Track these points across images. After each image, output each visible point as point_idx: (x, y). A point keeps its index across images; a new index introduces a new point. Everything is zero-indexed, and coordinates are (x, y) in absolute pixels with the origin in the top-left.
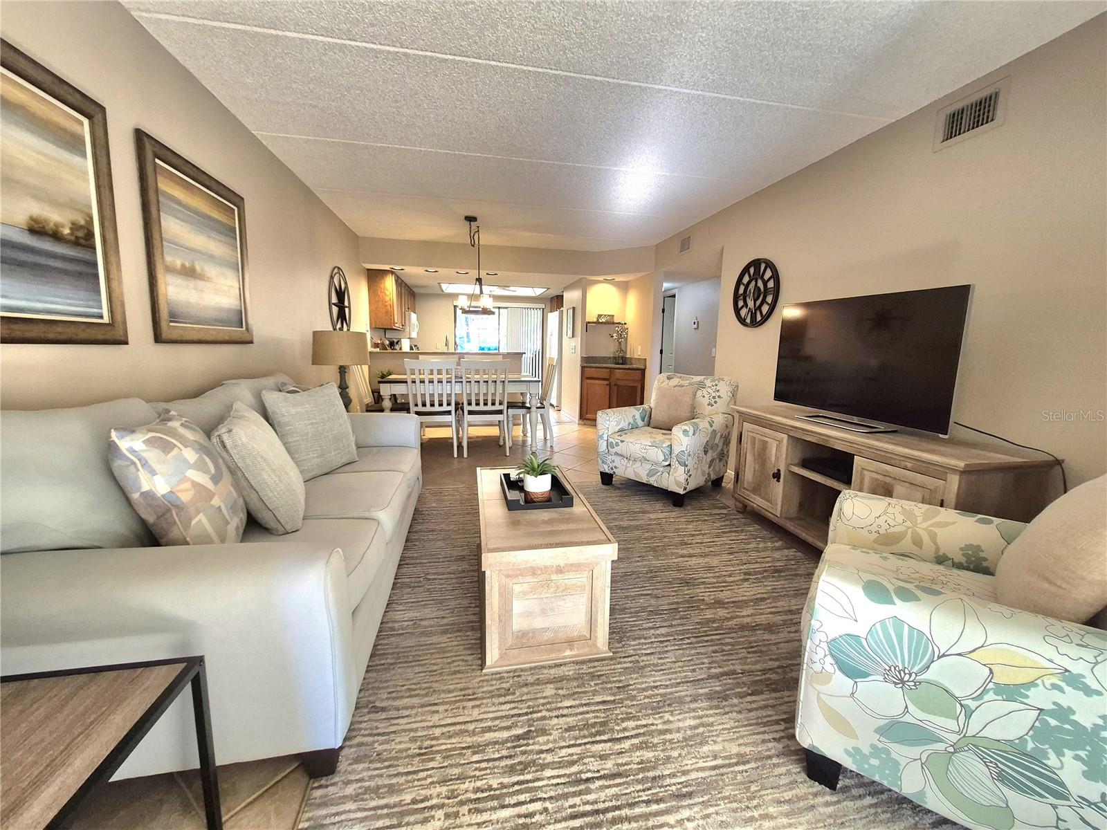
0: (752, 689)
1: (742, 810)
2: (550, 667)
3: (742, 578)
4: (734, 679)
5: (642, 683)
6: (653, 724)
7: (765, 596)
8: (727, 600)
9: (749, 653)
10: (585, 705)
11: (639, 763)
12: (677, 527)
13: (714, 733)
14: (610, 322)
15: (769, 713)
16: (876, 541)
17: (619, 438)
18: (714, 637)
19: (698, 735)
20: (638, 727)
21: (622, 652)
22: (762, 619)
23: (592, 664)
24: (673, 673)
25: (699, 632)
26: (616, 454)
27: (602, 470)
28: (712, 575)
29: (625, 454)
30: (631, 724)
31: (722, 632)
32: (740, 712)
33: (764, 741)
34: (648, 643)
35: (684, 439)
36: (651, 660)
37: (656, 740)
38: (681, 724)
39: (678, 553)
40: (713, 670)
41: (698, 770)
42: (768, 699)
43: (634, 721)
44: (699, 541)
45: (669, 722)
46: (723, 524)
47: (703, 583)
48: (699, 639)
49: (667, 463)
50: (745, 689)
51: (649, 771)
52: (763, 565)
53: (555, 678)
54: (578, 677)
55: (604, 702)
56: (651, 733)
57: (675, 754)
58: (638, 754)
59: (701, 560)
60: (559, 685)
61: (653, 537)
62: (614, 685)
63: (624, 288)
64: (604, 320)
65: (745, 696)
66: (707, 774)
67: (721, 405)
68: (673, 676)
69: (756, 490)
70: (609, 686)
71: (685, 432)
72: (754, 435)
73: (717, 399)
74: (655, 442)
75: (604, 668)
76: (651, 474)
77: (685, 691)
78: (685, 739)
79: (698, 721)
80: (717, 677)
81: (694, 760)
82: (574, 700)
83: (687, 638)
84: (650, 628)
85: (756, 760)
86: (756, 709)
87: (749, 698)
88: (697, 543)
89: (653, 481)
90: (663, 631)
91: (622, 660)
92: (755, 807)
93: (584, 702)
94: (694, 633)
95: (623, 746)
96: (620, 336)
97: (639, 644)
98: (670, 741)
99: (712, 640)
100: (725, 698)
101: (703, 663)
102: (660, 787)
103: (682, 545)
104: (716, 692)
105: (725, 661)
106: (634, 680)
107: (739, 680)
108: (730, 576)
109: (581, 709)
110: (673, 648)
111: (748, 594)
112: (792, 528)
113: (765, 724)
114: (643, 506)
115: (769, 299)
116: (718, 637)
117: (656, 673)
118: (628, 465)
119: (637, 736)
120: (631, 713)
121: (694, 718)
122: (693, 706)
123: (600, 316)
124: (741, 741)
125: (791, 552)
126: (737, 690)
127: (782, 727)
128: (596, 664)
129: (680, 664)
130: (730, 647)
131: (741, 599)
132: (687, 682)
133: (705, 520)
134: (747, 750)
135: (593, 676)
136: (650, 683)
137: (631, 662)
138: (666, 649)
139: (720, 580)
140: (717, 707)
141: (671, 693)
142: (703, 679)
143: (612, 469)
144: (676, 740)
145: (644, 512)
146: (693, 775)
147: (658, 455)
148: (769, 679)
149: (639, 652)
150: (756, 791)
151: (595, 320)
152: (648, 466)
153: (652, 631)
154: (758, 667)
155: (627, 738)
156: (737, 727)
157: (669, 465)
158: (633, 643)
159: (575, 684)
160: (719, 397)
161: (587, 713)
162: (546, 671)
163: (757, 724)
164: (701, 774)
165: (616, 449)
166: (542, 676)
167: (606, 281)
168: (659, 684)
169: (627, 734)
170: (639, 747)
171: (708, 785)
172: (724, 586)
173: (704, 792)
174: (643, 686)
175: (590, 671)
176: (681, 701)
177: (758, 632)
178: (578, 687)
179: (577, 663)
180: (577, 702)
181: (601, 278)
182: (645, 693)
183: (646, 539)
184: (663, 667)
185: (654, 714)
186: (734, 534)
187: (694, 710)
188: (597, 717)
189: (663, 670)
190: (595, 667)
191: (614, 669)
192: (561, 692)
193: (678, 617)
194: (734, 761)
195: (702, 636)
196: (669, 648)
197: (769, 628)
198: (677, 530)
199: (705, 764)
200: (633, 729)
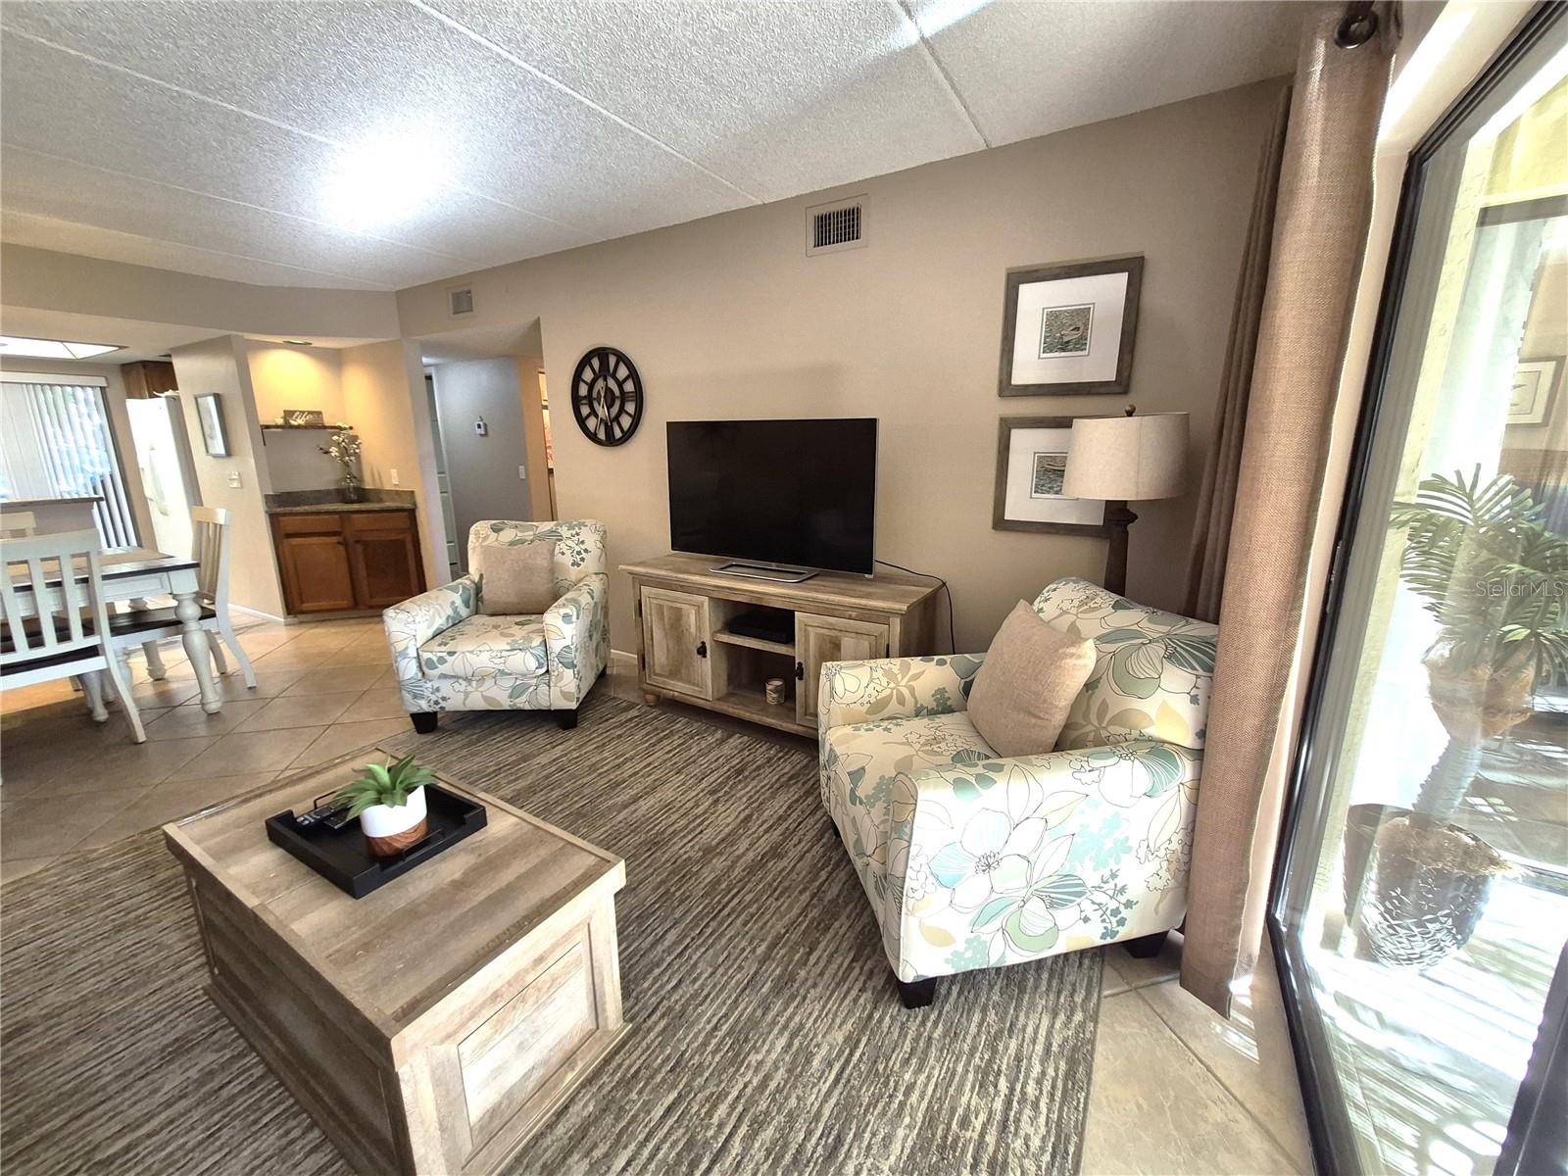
0: (807, 945)
1: (888, 1104)
2: (550, 1127)
3: (710, 801)
4: (784, 946)
5: (696, 1036)
6: (746, 1086)
7: (747, 812)
8: (714, 843)
9: (777, 899)
10: (647, 1139)
11: (767, 1158)
12: (588, 763)
13: (811, 1036)
14: (316, 425)
15: (839, 961)
16: (868, 712)
17: (443, 648)
18: (732, 905)
19: (797, 1052)
20: (733, 1107)
21: (641, 1010)
22: (763, 845)
23: (614, 1064)
24: (721, 990)
25: (714, 909)
26: (444, 676)
27: (415, 710)
28: (676, 816)
29: (461, 673)
30: (722, 1110)
31: (736, 890)
32: (815, 985)
33: (855, 1001)
34: (666, 970)
35: (564, 628)
36: (685, 993)
37: (763, 1105)
38: (774, 1056)
39: (615, 804)
40: (759, 951)
41: (825, 1100)
42: (828, 946)
43: (723, 1101)
44: (630, 772)
45: (760, 1063)
46: (644, 732)
47: (675, 833)
48: (719, 919)
49: (544, 670)
50: (801, 950)
51: (783, 1156)
52: (722, 771)
53: (570, 1138)
54: (608, 1105)
55: (669, 1110)
56: (752, 1102)
57: (793, 1102)
58: (757, 1145)
59: (651, 800)
60: (587, 1144)
61: (566, 796)
62: (664, 1071)
63: (334, 361)
64: (300, 422)
65: (807, 960)
66: (836, 1093)
67: (591, 563)
68: (724, 995)
69: (674, 673)
70: (659, 1078)
71: (566, 618)
72: (661, 602)
73: (584, 555)
74: (515, 642)
75: (634, 1056)
76: (516, 694)
77: (748, 1006)
78: (790, 1071)
79: (786, 1034)
80: (767, 957)
81: (815, 1090)
82: (625, 1147)
83: (705, 927)
84: (653, 945)
85: (863, 1031)
86: (826, 967)
87: (813, 959)
88: (630, 776)
89: (523, 703)
90: (671, 937)
91: (650, 1022)
92: (895, 1090)
93: (641, 1137)
94: (709, 913)
95: (734, 1153)
96: (345, 451)
97: (656, 980)
98: (778, 1090)
99: (733, 910)
100: (792, 979)
101: (744, 950)
102: (807, 1166)
103: (613, 789)
104: (780, 977)
105: (762, 928)
106: (687, 1040)
107: (790, 944)
108: (697, 805)
109: (646, 1153)
110: (698, 954)
111: (729, 820)
112: (731, 710)
113: (844, 979)
114: (518, 748)
115: (630, 407)
116: (736, 901)
117: (703, 1007)
118: (469, 689)
119: (740, 1120)
120: (713, 1094)
121: (781, 1033)
122: (769, 1018)
123: (289, 414)
124: (838, 1021)
125: (736, 741)
126: (796, 958)
127: (857, 971)
128: (618, 1059)
129: (721, 970)
130: (755, 906)
131: (727, 830)
132: (745, 989)
133: (620, 736)
134: (848, 1026)
135: (626, 1084)
136: (704, 1028)
137: (663, 1016)
138: (692, 962)
139: (690, 817)
140: (793, 997)
141: (738, 1020)
142: (756, 973)
143: (436, 703)
144: (783, 1083)
145: (525, 759)
146: (826, 1112)
147: (526, 662)
148: (814, 918)
149: (663, 993)
150: (885, 1069)
151: (280, 421)
152: (508, 683)
153: (660, 948)
154: (795, 911)
155: (731, 1135)
156: (824, 1007)
157: (547, 671)
158: (646, 985)
159: (609, 1119)
160: (586, 551)
161: (658, 1149)
162: (548, 1140)
163: (838, 984)
164: (833, 1101)
165: (442, 669)
166: (548, 1154)
167: (290, 346)
168: (715, 1020)
169: (727, 1130)
170: (751, 1137)
171: (845, 1108)
172: (699, 825)
173: (848, 1121)
174: (700, 1040)
175: (616, 1078)
176: (753, 1023)
177: (770, 864)
178: (617, 1119)
179: (589, 1081)
180: (632, 1147)
181: (279, 340)
182: (709, 1049)
183: (557, 803)
184: (705, 992)
185: (738, 1070)
186: (665, 742)
187: (774, 1023)
188: (675, 1142)
189: (709, 994)
190: (620, 1066)
191: (648, 1048)
192: (597, 1153)
193: (676, 903)
194: (847, 1051)
195: (720, 911)
196: (695, 958)
197: (775, 852)
198: (593, 768)
199: (828, 1084)
200: (729, 1115)
